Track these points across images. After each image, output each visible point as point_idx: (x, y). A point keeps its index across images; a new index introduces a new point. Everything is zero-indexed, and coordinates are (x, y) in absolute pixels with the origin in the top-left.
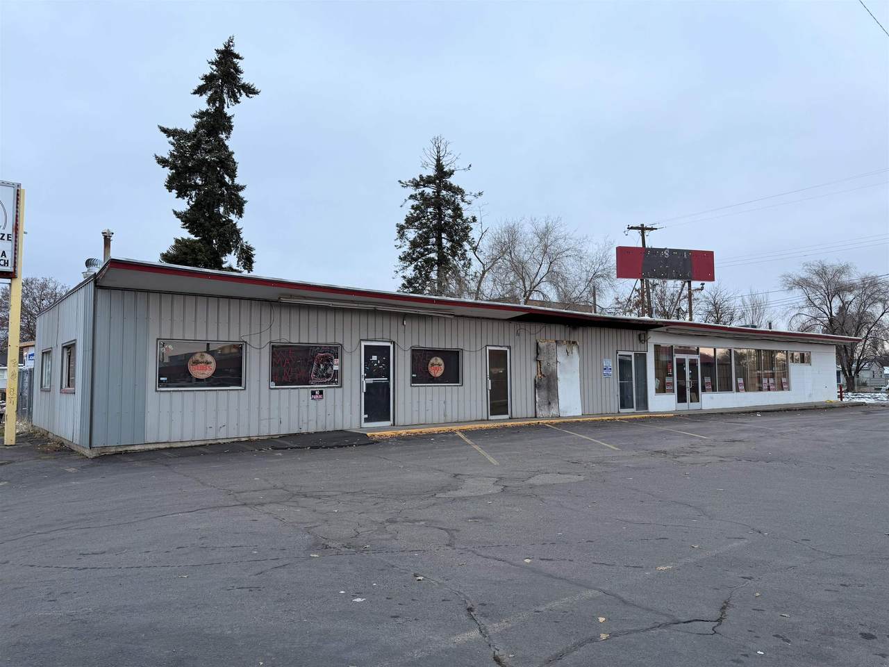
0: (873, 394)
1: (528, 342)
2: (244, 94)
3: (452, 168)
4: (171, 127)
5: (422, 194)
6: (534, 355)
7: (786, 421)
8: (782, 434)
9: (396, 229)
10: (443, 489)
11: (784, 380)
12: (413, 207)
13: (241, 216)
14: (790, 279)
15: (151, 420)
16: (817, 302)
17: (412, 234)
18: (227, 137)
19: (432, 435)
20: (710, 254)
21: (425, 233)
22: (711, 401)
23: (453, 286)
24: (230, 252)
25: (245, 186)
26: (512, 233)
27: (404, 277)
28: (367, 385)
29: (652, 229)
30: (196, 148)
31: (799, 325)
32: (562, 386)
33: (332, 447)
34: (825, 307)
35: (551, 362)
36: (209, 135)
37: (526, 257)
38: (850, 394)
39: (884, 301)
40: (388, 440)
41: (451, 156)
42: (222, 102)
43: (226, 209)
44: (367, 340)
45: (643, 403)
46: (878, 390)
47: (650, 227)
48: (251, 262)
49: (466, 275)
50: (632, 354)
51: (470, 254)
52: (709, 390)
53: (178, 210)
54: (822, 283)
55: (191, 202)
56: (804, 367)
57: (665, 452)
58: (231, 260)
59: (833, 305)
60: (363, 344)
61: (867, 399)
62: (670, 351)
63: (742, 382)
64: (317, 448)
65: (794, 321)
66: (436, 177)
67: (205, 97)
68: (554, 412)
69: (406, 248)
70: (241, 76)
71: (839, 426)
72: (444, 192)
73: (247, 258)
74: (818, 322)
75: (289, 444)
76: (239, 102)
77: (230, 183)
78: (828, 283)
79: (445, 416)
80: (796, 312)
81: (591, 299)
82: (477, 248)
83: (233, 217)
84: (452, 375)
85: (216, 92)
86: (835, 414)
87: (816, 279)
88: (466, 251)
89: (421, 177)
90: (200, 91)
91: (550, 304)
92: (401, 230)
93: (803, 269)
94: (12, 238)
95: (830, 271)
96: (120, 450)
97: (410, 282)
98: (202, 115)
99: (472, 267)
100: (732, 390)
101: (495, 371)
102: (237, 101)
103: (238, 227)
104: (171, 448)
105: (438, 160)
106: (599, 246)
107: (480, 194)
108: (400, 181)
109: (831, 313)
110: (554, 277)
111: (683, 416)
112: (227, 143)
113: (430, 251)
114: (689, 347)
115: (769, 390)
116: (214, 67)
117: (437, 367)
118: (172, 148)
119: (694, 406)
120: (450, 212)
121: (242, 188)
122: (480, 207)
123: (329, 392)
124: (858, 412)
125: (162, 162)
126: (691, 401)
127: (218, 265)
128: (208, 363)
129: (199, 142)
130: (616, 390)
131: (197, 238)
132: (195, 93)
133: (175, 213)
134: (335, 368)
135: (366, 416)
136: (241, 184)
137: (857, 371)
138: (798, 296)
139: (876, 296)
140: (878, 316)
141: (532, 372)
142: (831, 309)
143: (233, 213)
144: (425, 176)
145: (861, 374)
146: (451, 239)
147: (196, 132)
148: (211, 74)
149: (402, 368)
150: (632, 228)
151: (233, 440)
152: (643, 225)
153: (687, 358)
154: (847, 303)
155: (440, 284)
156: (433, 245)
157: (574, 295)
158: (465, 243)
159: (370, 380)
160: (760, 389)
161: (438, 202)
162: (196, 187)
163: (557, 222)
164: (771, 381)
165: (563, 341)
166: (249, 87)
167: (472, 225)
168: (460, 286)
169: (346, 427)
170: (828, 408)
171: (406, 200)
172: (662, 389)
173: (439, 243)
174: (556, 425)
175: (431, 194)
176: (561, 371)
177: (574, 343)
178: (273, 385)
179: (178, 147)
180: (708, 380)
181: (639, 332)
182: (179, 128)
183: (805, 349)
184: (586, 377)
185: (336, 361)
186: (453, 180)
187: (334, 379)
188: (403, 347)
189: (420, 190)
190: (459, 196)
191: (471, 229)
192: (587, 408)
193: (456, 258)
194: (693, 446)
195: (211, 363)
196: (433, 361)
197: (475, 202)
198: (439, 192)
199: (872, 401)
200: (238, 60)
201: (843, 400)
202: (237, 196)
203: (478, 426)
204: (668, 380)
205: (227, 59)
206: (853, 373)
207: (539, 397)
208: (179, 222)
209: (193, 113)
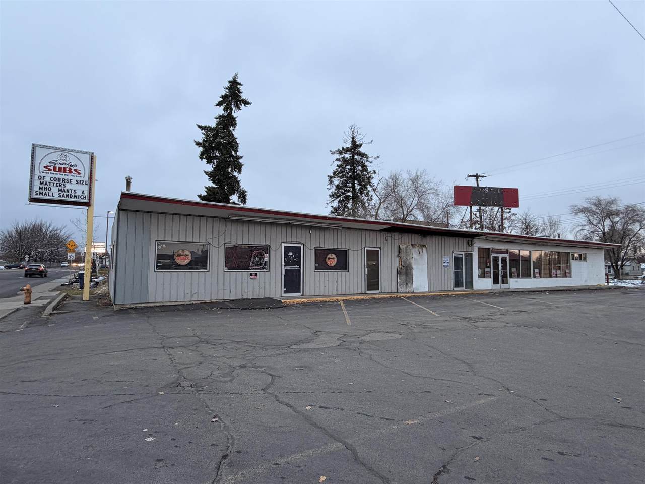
0: (632, 281)
1: (393, 245)
2: (243, 105)
3: (361, 143)
4: (203, 125)
5: (343, 158)
6: (397, 253)
7: (563, 299)
8: (558, 307)
9: (327, 179)
10: (300, 342)
11: (567, 271)
12: (338, 166)
13: (240, 173)
14: (576, 208)
15: (151, 289)
16: (595, 222)
17: (336, 181)
18: (233, 129)
19: (323, 303)
20: (516, 191)
21: (345, 180)
22: (515, 283)
23: (361, 211)
24: (234, 194)
25: (243, 157)
26: (395, 179)
27: (332, 207)
28: (286, 270)
29: (483, 177)
30: (216, 136)
31: (582, 236)
32: (415, 273)
33: (256, 309)
34: (600, 225)
35: (408, 258)
36: (224, 128)
37: (404, 194)
38: (616, 280)
39: (641, 222)
40: (293, 305)
41: (360, 136)
42: (231, 110)
43: (232, 169)
44: (286, 243)
45: (470, 284)
46: (636, 278)
47: (482, 175)
48: (245, 199)
49: (369, 205)
50: (463, 253)
51: (372, 193)
52: (515, 276)
53: (206, 171)
54: (598, 211)
55: (214, 166)
56: (582, 263)
57: (470, 318)
58: (234, 198)
59: (605, 224)
60: (283, 245)
61: (627, 284)
62: (488, 251)
63: (538, 272)
64: (246, 309)
65: (579, 234)
66: (352, 148)
67: (222, 108)
68: (410, 289)
69: (333, 190)
70: (241, 95)
71: (600, 302)
72: (356, 157)
73: (243, 197)
74: (595, 235)
75: (231, 305)
76: (240, 110)
77: (235, 155)
78: (602, 211)
79: (337, 290)
80: (580, 228)
81: (446, 220)
82: (376, 189)
83: (236, 174)
84: (342, 265)
85: (227, 104)
86: (601, 294)
87: (594, 208)
88: (369, 191)
89: (343, 148)
90: (219, 104)
91: (418, 222)
92: (331, 179)
93: (585, 201)
94: (88, 183)
95: (603, 203)
96: (132, 306)
97: (336, 210)
98: (220, 117)
99: (373, 201)
100: (530, 277)
101: (371, 263)
102: (239, 109)
103: (239, 180)
104: (163, 306)
105: (353, 138)
106: (449, 187)
107: (378, 157)
108: (331, 151)
109: (604, 229)
110: (421, 206)
111: (496, 293)
112: (233, 132)
113: (349, 191)
114: (501, 249)
115: (557, 277)
116: (227, 91)
117: (332, 260)
118: (204, 136)
119: (504, 286)
120: (360, 168)
121: (241, 158)
122: (378, 165)
123: (261, 274)
124: (618, 293)
125: (198, 144)
126: (502, 284)
127: (228, 201)
128: (187, 255)
129: (217, 133)
130: (452, 276)
131: (216, 186)
132: (217, 105)
133: (205, 172)
134: (266, 259)
135: (285, 290)
136: (241, 155)
137: (622, 266)
138: (582, 219)
139: (635, 218)
140: (636, 231)
141: (396, 264)
142: (604, 226)
143: (236, 171)
144: (345, 147)
145: (625, 267)
146: (360, 184)
147: (217, 127)
148: (226, 94)
149: (308, 260)
150: (470, 176)
151: (201, 302)
152: (477, 174)
153: (500, 256)
154: (615, 222)
155: (353, 210)
156: (350, 188)
157: (434, 217)
158: (368, 186)
159: (288, 268)
160: (551, 276)
161: (353, 162)
162: (216, 157)
163: (423, 173)
164: (558, 271)
165: (416, 245)
166: (246, 101)
167: (373, 176)
168: (366, 212)
169: (272, 296)
170: (598, 289)
171: (334, 162)
172: (483, 275)
173: (353, 187)
174: (408, 298)
175: (349, 158)
176: (415, 264)
177: (424, 246)
178: (226, 269)
179: (207, 136)
180: (514, 270)
181: (467, 239)
182: (207, 125)
183: (582, 251)
184: (432, 267)
185: (266, 255)
186: (362, 150)
187: (265, 266)
188: (309, 247)
189: (342, 156)
190: (365, 159)
191: (373, 178)
192: (432, 287)
193: (363, 195)
194: (491, 314)
195: (188, 255)
196: (329, 256)
197: (375, 162)
198: (353, 156)
199: (630, 285)
200: (240, 86)
201: (610, 284)
202: (239, 163)
203: (355, 297)
204: (487, 270)
205: (234, 85)
206: (619, 267)
207: (400, 279)
208: (207, 177)
209: (215, 116)
